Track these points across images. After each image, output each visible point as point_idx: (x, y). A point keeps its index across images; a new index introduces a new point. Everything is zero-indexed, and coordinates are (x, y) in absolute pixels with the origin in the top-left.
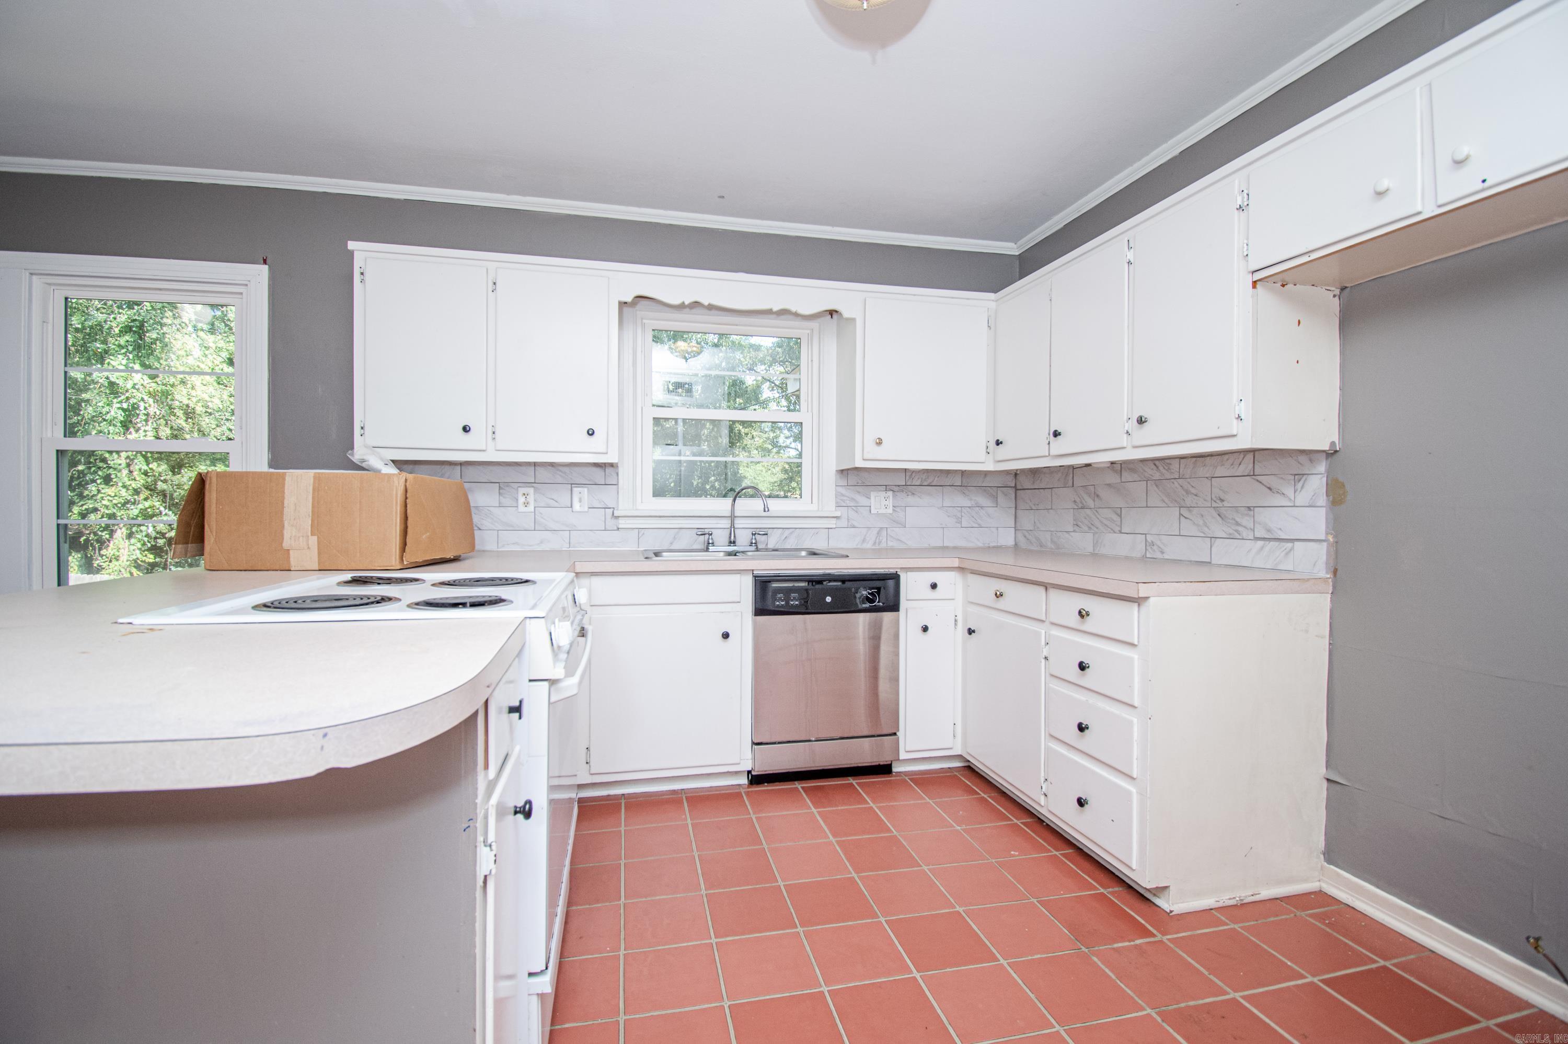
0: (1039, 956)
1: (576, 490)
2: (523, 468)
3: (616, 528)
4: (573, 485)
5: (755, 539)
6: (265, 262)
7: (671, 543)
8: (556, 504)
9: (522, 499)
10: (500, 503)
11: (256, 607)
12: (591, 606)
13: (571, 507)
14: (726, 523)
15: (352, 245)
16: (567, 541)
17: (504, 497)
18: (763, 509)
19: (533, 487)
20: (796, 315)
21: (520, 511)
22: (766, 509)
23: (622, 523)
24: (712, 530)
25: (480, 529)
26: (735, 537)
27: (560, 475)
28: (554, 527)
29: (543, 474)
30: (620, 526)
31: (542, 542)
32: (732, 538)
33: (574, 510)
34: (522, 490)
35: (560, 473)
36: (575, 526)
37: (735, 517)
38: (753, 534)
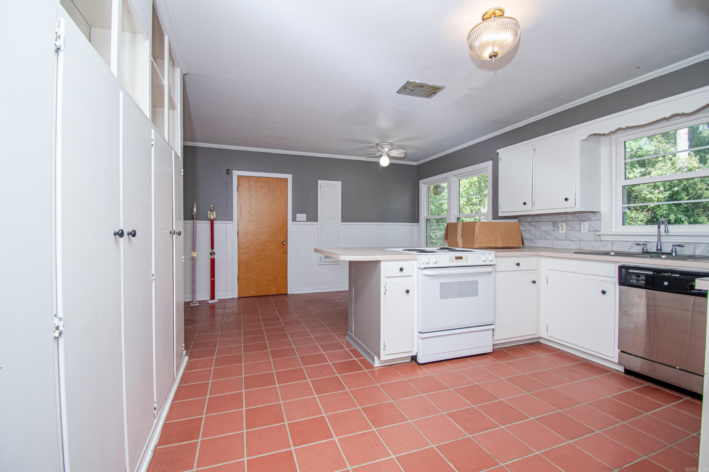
0: (589, 453)
1: (582, 223)
2: (561, 215)
3: (601, 241)
4: (581, 221)
5: (675, 249)
6: (492, 159)
7: (630, 249)
8: (575, 230)
9: (560, 228)
10: (553, 229)
11: (403, 250)
12: (549, 269)
13: (580, 231)
14: (655, 239)
15: (498, 151)
16: (579, 245)
17: (555, 227)
18: (664, 231)
19: (565, 222)
20: (684, 115)
21: (560, 232)
22: (667, 231)
23: (603, 238)
24: (647, 243)
25: (546, 239)
26: (660, 246)
27: (576, 218)
28: (573, 239)
29: (569, 217)
30: (602, 239)
31: (568, 245)
32: (659, 247)
33: (581, 232)
34: (560, 224)
35: (576, 216)
36: (582, 239)
37: (661, 235)
38: (673, 246)
